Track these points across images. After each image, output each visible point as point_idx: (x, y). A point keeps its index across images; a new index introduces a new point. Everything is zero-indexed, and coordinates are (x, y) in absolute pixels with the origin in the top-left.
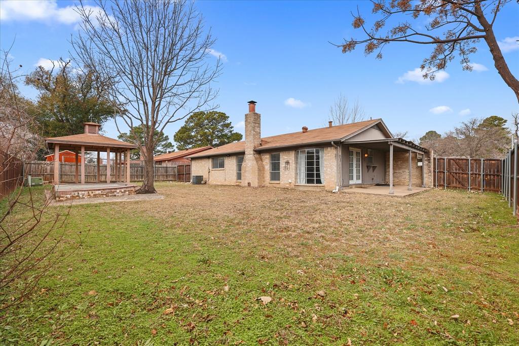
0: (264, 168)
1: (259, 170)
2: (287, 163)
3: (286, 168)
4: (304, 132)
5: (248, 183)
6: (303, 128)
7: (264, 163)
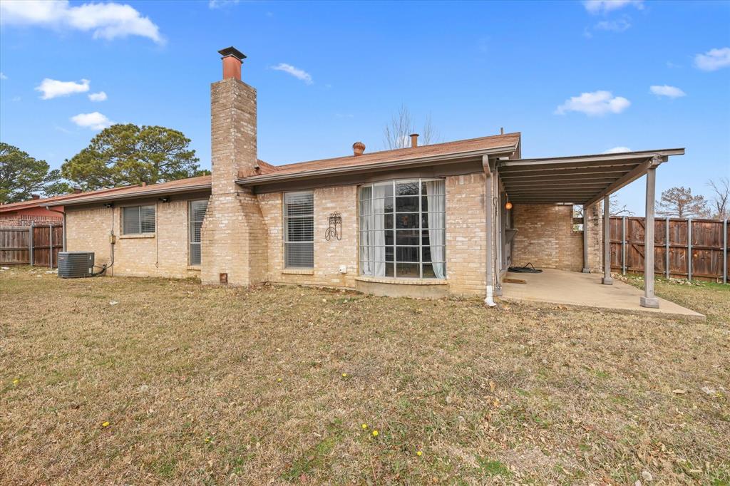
0: (266, 232)
1: (254, 238)
2: (336, 219)
3: (331, 234)
4: (356, 155)
5: (222, 275)
6: (355, 146)
7: (267, 220)
